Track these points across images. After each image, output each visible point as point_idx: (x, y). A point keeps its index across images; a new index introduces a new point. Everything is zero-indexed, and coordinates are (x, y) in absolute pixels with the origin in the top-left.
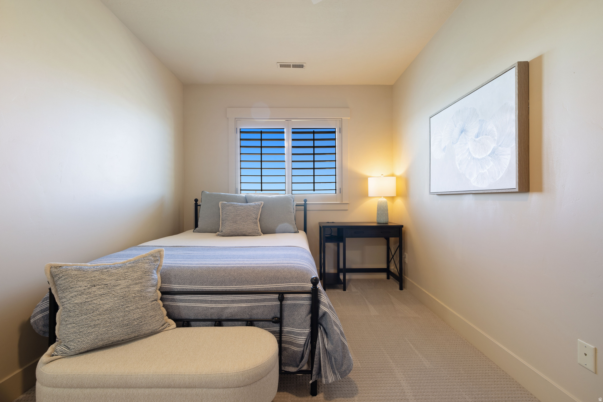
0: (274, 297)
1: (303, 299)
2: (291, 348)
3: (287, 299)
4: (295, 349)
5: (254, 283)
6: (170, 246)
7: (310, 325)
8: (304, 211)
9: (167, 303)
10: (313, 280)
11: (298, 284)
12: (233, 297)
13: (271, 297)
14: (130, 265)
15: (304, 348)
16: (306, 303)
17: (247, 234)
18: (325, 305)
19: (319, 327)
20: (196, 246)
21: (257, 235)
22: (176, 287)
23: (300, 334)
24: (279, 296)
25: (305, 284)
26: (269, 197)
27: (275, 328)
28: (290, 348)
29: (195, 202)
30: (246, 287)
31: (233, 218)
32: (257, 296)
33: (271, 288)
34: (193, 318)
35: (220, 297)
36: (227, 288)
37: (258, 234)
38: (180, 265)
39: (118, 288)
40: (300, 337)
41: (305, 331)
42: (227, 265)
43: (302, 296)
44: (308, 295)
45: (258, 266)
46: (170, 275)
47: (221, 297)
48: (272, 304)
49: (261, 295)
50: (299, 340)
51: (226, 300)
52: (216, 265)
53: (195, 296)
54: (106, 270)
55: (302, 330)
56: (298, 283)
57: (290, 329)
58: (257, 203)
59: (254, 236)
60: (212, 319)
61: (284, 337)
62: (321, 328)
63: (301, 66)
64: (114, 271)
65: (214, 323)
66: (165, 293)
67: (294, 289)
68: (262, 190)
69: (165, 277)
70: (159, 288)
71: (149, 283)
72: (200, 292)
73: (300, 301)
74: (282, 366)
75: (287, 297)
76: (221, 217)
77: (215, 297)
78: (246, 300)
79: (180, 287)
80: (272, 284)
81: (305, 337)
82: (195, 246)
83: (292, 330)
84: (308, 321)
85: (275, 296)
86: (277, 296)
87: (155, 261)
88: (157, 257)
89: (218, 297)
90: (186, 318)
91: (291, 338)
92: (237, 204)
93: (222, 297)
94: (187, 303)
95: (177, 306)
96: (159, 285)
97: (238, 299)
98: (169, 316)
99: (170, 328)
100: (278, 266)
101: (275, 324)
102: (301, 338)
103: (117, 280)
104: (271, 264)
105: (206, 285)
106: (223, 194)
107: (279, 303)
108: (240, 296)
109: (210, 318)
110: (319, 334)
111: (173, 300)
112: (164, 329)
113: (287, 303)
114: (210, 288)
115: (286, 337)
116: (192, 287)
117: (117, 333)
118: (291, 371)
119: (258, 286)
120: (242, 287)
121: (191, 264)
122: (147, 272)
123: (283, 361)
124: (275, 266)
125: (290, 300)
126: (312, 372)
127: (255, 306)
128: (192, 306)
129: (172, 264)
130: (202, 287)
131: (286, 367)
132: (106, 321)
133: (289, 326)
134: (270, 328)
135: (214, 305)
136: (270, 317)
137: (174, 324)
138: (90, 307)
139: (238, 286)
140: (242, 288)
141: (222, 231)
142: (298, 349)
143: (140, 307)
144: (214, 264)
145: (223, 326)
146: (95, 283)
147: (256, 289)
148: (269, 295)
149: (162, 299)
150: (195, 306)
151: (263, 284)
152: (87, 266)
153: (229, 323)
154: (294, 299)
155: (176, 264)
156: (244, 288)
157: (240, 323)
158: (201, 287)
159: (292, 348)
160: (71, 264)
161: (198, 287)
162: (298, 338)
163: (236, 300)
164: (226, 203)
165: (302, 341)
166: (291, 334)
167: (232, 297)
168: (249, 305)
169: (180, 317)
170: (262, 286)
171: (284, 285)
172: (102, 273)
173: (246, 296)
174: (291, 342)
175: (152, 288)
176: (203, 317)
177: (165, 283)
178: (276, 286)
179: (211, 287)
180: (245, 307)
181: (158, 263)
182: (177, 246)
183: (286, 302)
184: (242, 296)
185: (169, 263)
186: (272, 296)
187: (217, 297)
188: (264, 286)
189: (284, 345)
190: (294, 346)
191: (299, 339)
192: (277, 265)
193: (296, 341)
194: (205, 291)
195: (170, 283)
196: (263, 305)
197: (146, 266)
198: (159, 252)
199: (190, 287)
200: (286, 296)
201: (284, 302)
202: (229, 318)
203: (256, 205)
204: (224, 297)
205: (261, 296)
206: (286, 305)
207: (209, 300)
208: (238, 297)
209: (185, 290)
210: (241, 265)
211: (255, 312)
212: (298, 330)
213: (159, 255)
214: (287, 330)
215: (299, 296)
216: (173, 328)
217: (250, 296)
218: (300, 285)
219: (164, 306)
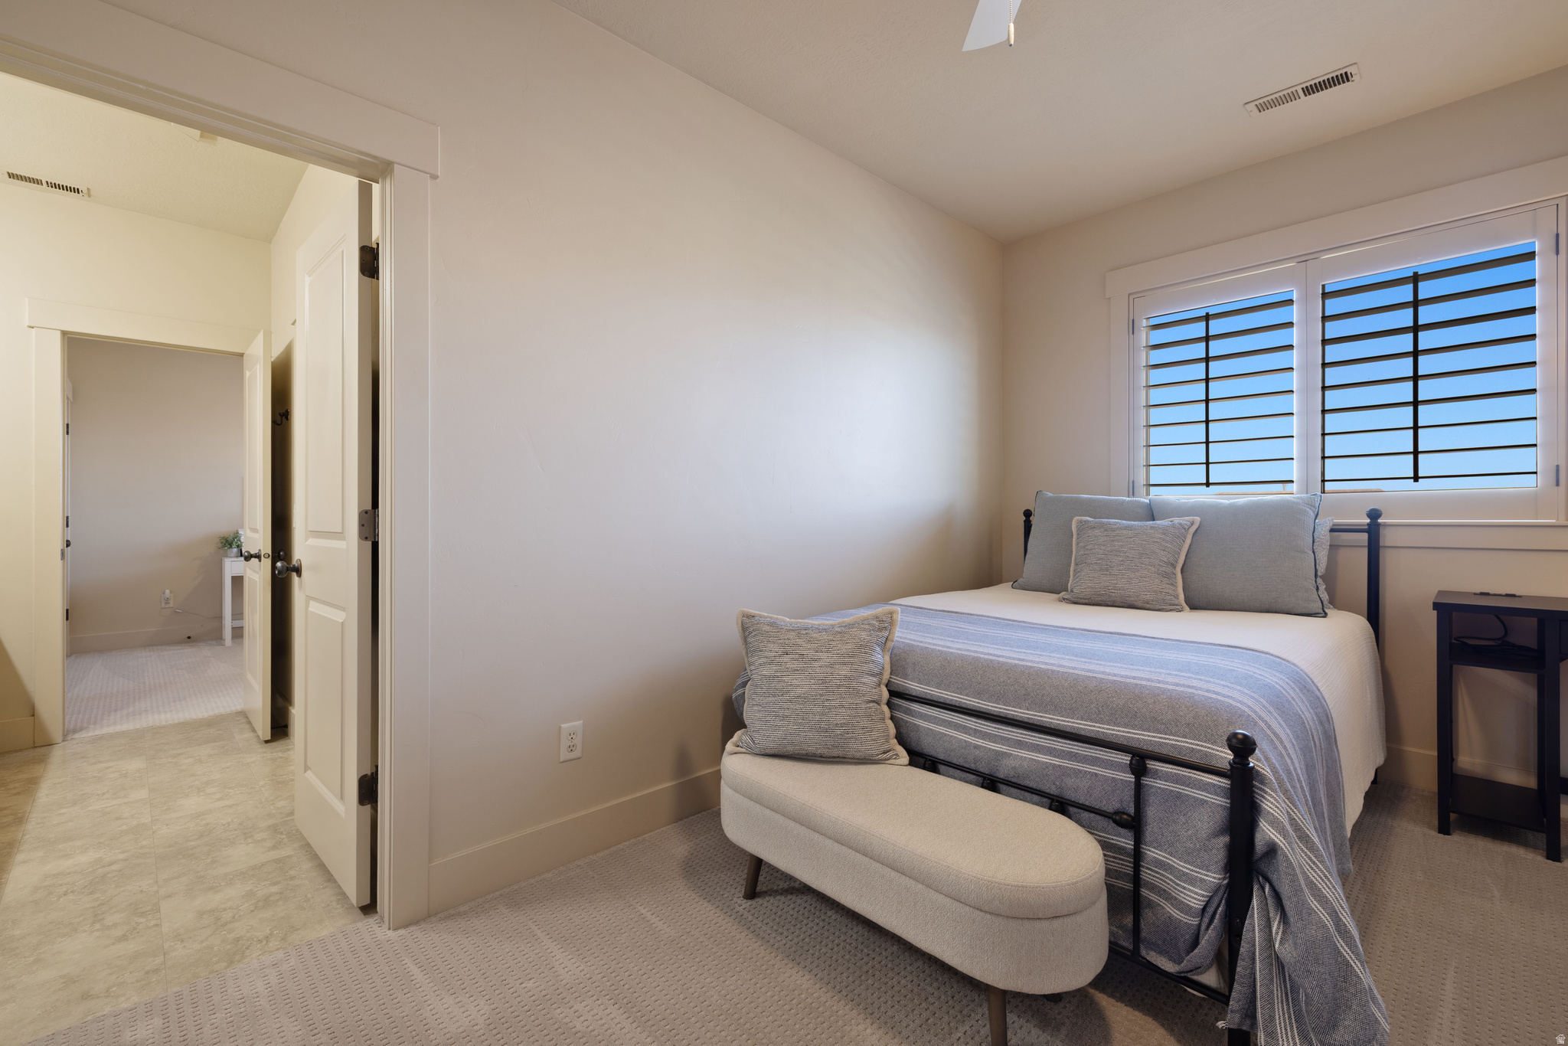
0: (1121, 761)
1: (1205, 787)
2: (1164, 906)
3: (1156, 774)
4: (1174, 914)
5: (1071, 712)
6: (937, 610)
7: (1222, 864)
8: (1367, 549)
9: (898, 714)
10: (1234, 741)
11: (1191, 744)
12: (1021, 734)
13: (1111, 759)
14: (839, 630)
15: (1201, 919)
16: (1213, 801)
17: (1140, 604)
18: (1275, 823)
19: (1255, 881)
20: (985, 616)
21: (1171, 610)
22: (915, 687)
23: (1192, 881)
24: (1131, 761)
25: (1214, 747)
26: (1221, 504)
27: (1124, 840)
28: (1164, 908)
29: (1024, 518)
30: (1051, 719)
31: (1103, 559)
32: (1075, 745)
33: (1112, 735)
34: (942, 758)
35: (992, 727)
36: (1009, 710)
37: (1172, 607)
38: (927, 646)
39: (816, 664)
40: (1189, 887)
41: (1207, 875)
42: (1016, 662)
43: (1203, 778)
44: (1220, 780)
45: (1089, 677)
46: (905, 661)
47: (995, 728)
48: (1114, 776)
49: (1087, 746)
50: (1185, 894)
51: (1005, 738)
52: (994, 658)
53: (945, 713)
54: (804, 632)
55: (1194, 869)
56: (1193, 741)
57: (1164, 857)
58: (1177, 520)
59: (1159, 610)
60: (978, 772)
61: (1147, 871)
62: (1263, 888)
63: (1344, 78)
64: (814, 635)
65: (980, 780)
66: (897, 694)
67: (1180, 754)
68: (1208, 484)
69: (898, 664)
70: (885, 681)
71: (866, 668)
72: (955, 706)
73: (1195, 791)
74: (1141, 946)
75: (1157, 770)
76: (1074, 556)
77: (984, 725)
78: (1049, 747)
79: (920, 687)
80: (1115, 724)
81: (1208, 894)
82: (984, 614)
83: (1170, 862)
84: (1214, 851)
85: (1123, 757)
86: (1126, 759)
87: (880, 629)
88: (886, 624)
89: (990, 726)
90: (930, 754)
91: (1165, 882)
92: (1115, 524)
93: (998, 729)
94: (932, 723)
95: (915, 724)
96: (886, 676)
97: (1031, 741)
98: (901, 739)
99: (898, 762)
100: (1145, 687)
101: (1123, 831)
102: (1189, 890)
103: (817, 652)
104: (1127, 677)
105: (966, 695)
106: (1086, 498)
107: (1131, 778)
108: (1035, 737)
109: (973, 766)
110: (1255, 902)
111: (908, 712)
112: (886, 760)
113: (1157, 785)
114: (974, 702)
115: (1152, 873)
116: (942, 693)
117: (813, 742)
118: (1163, 968)
119: (1081, 724)
120: (1041, 717)
121: (947, 647)
122: (863, 647)
123: (1143, 934)
124: (1136, 684)
125: (1162, 780)
126: (1229, 1002)
127: (1071, 769)
128: (941, 733)
129: (915, 641)
130: (959, 698)
131: (1152, 953)
132: (798, 715)
133: (1159, 847)
134: (1108, 836)
135: (980, 742)
136: (1110, 806)
137: (905, 758)
138: (779, 686)
139: (1032, 713)
140: (1042, 719)
141: (1072, 591)
142: (1183, 915)
143: (847, 705)
144: (991, 654)
145: (1000, 793)
146: (789, 650)
147: (1074, 728)
148: (1106, 752)
149: (889, 704)
150: (946, 735)
151: (1091, 720)
152: (784, 621)
153: (1013, 790)
154: (1178, 780)
155: (921, 642)
156: (1045, 719)
157: (1036, 798)
158: (957, 697)
159: (1168, 909)
160: (766, 614)
161: (952, 696)
162: (1184, 888)
163: (1027, 742)
164: (1088, 521)
165: (1195, 899)
166: (1165, 870)
167: (1018, 733)
168: (1056, 761)
169: (918, 749)
170: (1091, 726)
171: (1149, 736)
172: (799, 635)
173: (1049, 740)
174: (1164, 890)
175: (871, 678)
176: (960, 762)
177: (897, 676)
178: (1128, 732)
179: (977, 701)
180: (1047, 765)
181: (886, 634)
182: (949, 612)
183: (1152, 780)
184: (1041, 738)
185: (911, 640)
186: (1115, 756)
187: (987, 726)
188: (1094, 726)
189: (1146, 892)
190: (1172, 904)
191: (1185, 891)
192: (1144, 683)
193: (1177, 892)
194: (964, 706)
195: (905, 676)
196: (1090, 772)
197: (864, 635)
198: (891, 613)
199: (937, 692)
200: (1152, 765)
201: (1147, 781)
202: (1013, 780)
203: (1173, 526)
204: (1001, 729)
205: (1087, 748)
206: (1153, 790)
207: (971, 728)
208: (1032, 736)
209: (929, 697)
210: (1048, 667)
211: (1069, 782)
212: (1184, 865)
213: (889, 620)
214: (1154, 855)
215: (1193, 775)
216: (901, 763)
217: (1059, 742)
218: (1198, 747)
219: (892, 718)
